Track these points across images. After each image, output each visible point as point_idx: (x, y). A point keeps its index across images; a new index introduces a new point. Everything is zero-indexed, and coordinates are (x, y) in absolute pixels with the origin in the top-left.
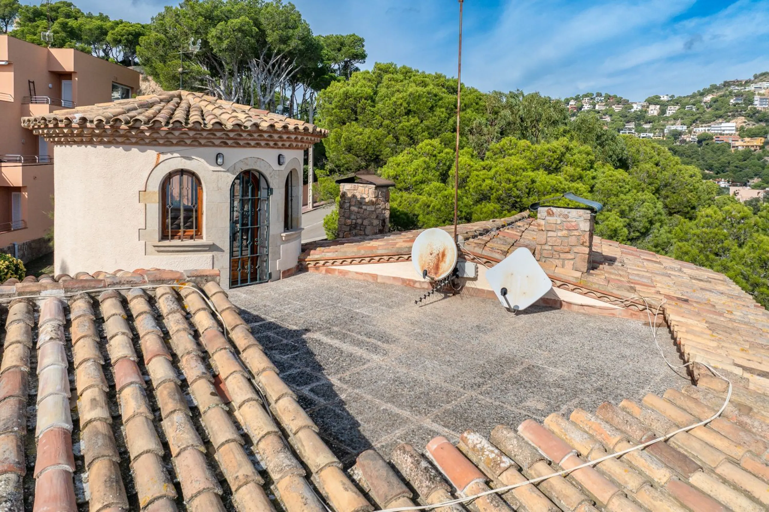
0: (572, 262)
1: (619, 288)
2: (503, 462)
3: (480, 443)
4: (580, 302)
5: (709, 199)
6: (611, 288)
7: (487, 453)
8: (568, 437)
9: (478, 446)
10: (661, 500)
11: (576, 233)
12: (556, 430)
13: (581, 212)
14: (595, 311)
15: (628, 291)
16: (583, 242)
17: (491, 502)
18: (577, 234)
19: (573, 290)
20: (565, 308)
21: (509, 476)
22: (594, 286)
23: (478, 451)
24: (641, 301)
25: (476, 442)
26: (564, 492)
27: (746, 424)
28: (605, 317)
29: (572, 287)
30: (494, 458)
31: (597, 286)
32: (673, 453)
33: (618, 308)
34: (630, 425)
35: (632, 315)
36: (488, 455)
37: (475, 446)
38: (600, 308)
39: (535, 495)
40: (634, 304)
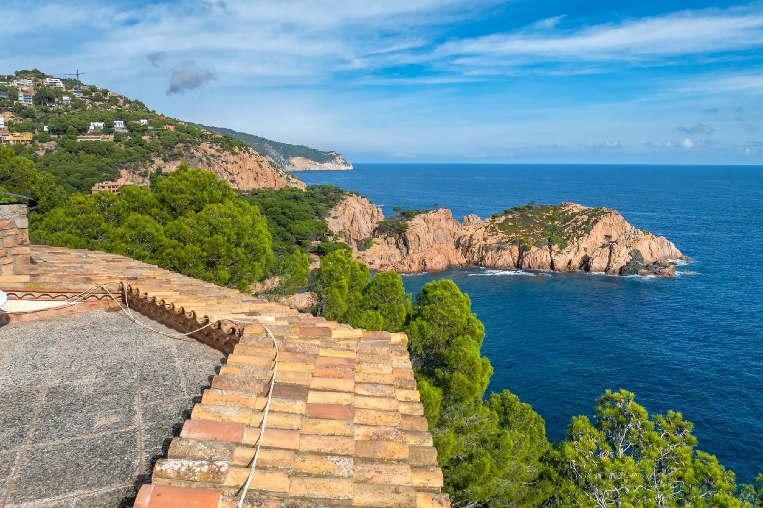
0: (11, 267)
1: (75, 282)
2: (221, 467)
3: (182, 465)
4: (32, 309)
5: (50, 190)
6: (65, 285)
7: (198, 469)
8: (223, 418)
9: (183, 469)
10: (320, 423)
11: (12, 232)
12: (209, 417)
13: (16, 207)
14: (51, 313)
15: (85, 283)
16: (23, 242)
17: (253, 505)
18: (14, 233)
19: (20, 298)
20: (14, 321)
21: (234, 476)
22: (47, 287)
23: (186, 474)
24: (100, 289)
25: (176, 468)
26: (277, 458)
27: (291, 348)
28: (63, 317)
29: (19, 294)
30: (209, 470)
31: (50, 286)
32: (287, 388)
33: (76, 303)
34: (248, 383)
35: (91, 306)
36: (201, 471)
37: (178, 472)
38: (57, 309)
39: (269, 474)
40: (93, 294)
